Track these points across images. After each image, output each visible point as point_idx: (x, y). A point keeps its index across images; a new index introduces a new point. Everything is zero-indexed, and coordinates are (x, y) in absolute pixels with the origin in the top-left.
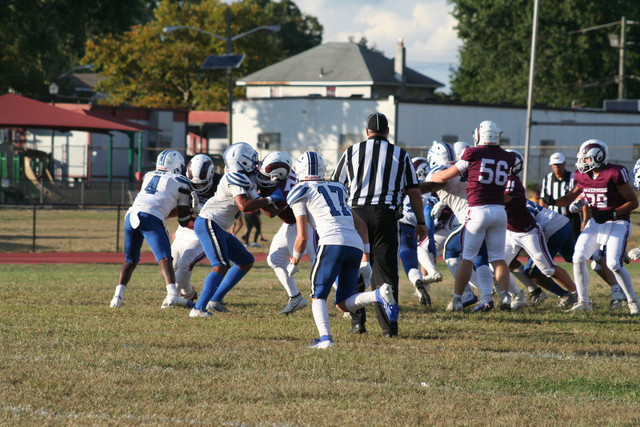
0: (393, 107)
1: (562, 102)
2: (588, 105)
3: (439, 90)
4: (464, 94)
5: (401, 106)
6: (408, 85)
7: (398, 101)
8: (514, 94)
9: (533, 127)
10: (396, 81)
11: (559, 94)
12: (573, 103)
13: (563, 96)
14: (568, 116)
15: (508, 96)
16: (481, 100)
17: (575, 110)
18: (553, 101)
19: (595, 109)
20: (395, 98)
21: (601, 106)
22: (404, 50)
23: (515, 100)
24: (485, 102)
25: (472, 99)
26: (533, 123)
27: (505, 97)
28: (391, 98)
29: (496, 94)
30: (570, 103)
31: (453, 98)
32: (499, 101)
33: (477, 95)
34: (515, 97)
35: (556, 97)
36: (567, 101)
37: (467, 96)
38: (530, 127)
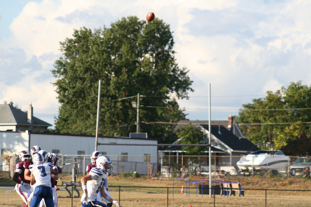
0: (28, 136)
1: (110, 134)
2: (122, 135)
3: (49, 128)
4: (62, 130)
5: (32, 135)
6: (34, 125)
7: (30, 133)
8: (86, 130)
9: (98, 146)
10: (29, 123)
11: (108, 130)
12: (115, 134)
13: (110, 131)
14: (113, 140)
15: (83, 130)
16: (70, 132)
17: (116, 138)
18: (105, 133)
19: (126, 137)
20: (29, 131)
21: (129, 136)
22: (32, 108)
23: (87, 133)
24: (72, 133)
25: (66, 132)
26: (98, 144)
27: (82, 131)
28: (27, 131)
29: (77, 130)
30: (113, 134)
31: (56, 132)
32: (79, 133)
33: (68, 130)
34: (87, 131)
35: (107, 131)
36: (112, 133)
37: (63, 130)
38: (97, 146)
